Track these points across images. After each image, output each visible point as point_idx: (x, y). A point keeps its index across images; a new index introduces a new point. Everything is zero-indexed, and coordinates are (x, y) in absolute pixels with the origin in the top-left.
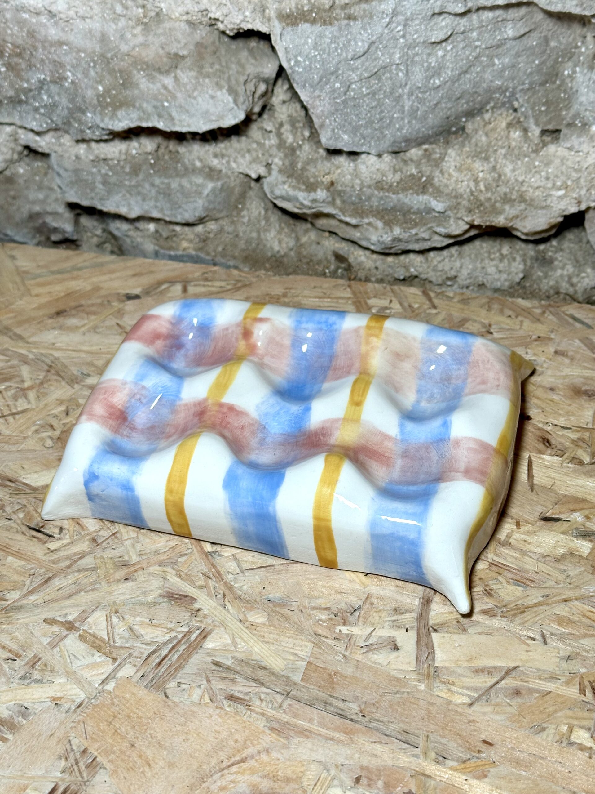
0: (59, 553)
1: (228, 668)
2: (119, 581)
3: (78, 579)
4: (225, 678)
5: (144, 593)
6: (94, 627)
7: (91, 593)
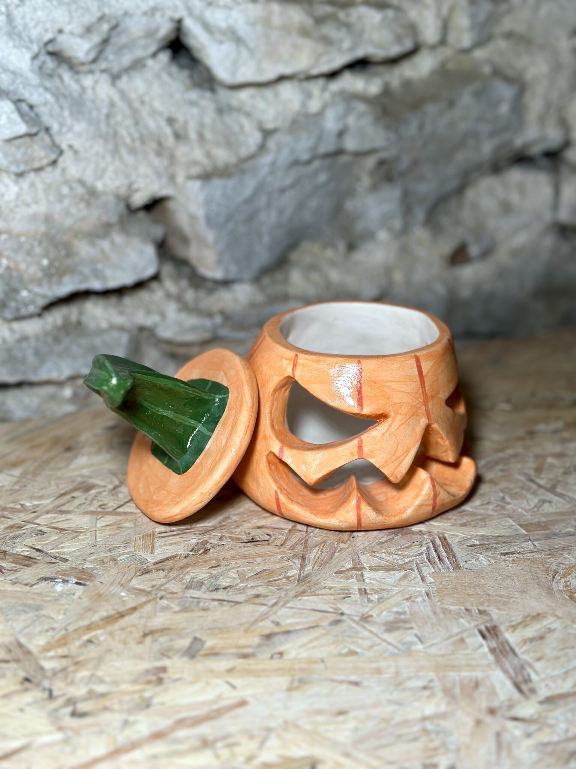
0: (287, 545)
1: (480, 545)
3: (322, 549)
4: (487, 549)
5: (375, 538)
6: (373, 563)
7: (342, 552)
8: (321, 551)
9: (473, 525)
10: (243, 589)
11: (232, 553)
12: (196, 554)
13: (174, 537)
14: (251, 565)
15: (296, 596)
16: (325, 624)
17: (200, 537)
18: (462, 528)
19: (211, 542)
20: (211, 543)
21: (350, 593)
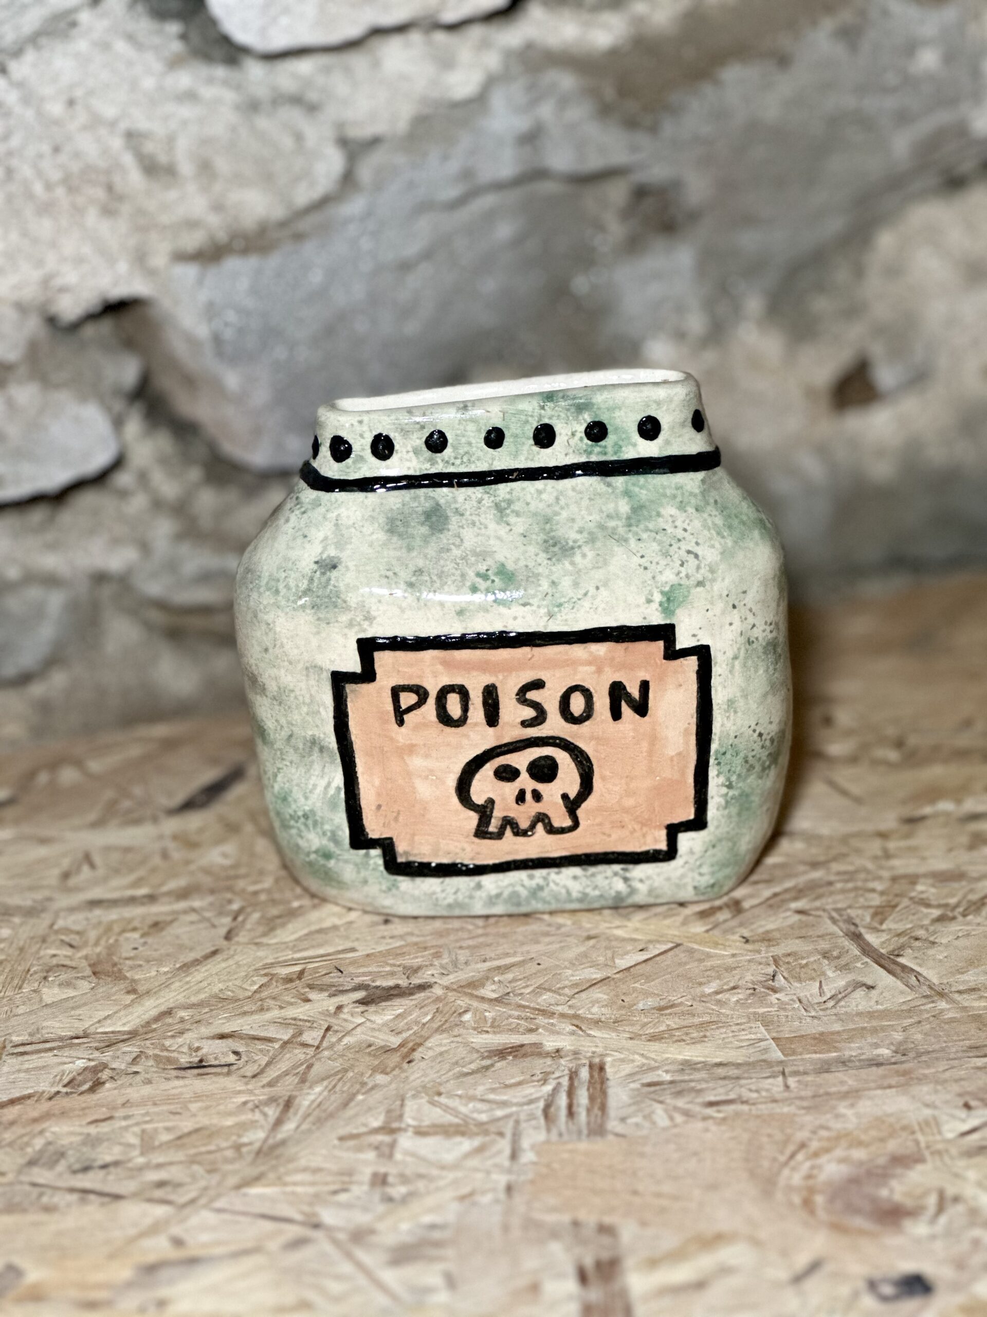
0: (265, 1075)
1: (672, 1082)
2: (398, 1066)
3: (334, 1086)
4: (679, 1094)
5: (457, 1063)
6: (426, 1119)
7: (373, 1092)
8: (330, 1091)
9: (676, 1038)
10: (141, 1169)
11: (147, 1090)
12: (72, 1093)
13: (42, 1055)
14: (177, 1117)
15: (238, 1187)
16: (273, 1245)
17: (97, 1054)
18: (651, 1043)
19: (113, 1066)
20: (114, 1069)
21: (351, 1183)
